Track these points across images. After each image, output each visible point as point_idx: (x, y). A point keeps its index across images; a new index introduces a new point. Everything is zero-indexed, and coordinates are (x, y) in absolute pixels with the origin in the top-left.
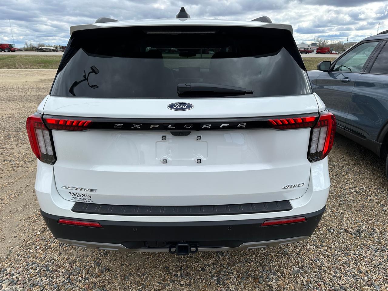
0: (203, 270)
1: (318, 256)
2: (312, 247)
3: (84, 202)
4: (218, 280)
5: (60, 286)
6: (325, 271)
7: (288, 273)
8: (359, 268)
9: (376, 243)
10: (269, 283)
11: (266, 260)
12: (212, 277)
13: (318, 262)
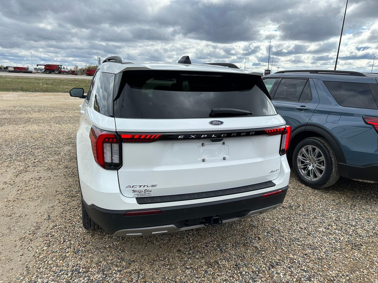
0: (207, 246)
1: (274, 224)
2: (268, 220)
3: (144, 196)
4: (221, 250)
5: (101, 280)
6: (282, 232)
7: (262, 237)
8: (300, 227)
9: (303, 212)
10: (254, 245)
11: (245, 232)
12: (216, 250)
13: (276, 227)
